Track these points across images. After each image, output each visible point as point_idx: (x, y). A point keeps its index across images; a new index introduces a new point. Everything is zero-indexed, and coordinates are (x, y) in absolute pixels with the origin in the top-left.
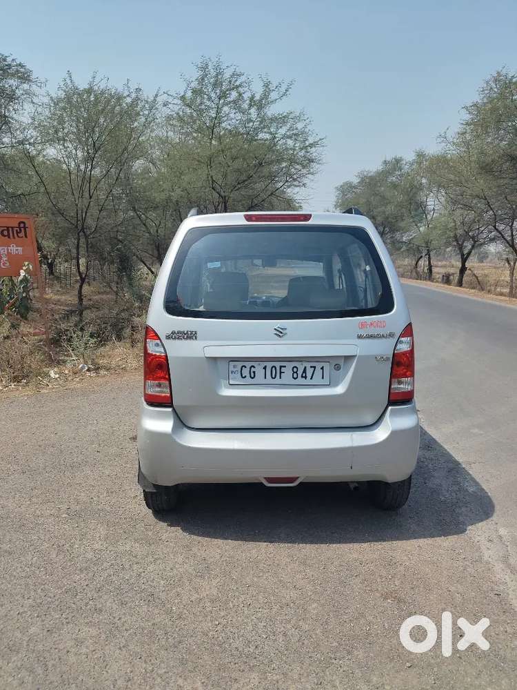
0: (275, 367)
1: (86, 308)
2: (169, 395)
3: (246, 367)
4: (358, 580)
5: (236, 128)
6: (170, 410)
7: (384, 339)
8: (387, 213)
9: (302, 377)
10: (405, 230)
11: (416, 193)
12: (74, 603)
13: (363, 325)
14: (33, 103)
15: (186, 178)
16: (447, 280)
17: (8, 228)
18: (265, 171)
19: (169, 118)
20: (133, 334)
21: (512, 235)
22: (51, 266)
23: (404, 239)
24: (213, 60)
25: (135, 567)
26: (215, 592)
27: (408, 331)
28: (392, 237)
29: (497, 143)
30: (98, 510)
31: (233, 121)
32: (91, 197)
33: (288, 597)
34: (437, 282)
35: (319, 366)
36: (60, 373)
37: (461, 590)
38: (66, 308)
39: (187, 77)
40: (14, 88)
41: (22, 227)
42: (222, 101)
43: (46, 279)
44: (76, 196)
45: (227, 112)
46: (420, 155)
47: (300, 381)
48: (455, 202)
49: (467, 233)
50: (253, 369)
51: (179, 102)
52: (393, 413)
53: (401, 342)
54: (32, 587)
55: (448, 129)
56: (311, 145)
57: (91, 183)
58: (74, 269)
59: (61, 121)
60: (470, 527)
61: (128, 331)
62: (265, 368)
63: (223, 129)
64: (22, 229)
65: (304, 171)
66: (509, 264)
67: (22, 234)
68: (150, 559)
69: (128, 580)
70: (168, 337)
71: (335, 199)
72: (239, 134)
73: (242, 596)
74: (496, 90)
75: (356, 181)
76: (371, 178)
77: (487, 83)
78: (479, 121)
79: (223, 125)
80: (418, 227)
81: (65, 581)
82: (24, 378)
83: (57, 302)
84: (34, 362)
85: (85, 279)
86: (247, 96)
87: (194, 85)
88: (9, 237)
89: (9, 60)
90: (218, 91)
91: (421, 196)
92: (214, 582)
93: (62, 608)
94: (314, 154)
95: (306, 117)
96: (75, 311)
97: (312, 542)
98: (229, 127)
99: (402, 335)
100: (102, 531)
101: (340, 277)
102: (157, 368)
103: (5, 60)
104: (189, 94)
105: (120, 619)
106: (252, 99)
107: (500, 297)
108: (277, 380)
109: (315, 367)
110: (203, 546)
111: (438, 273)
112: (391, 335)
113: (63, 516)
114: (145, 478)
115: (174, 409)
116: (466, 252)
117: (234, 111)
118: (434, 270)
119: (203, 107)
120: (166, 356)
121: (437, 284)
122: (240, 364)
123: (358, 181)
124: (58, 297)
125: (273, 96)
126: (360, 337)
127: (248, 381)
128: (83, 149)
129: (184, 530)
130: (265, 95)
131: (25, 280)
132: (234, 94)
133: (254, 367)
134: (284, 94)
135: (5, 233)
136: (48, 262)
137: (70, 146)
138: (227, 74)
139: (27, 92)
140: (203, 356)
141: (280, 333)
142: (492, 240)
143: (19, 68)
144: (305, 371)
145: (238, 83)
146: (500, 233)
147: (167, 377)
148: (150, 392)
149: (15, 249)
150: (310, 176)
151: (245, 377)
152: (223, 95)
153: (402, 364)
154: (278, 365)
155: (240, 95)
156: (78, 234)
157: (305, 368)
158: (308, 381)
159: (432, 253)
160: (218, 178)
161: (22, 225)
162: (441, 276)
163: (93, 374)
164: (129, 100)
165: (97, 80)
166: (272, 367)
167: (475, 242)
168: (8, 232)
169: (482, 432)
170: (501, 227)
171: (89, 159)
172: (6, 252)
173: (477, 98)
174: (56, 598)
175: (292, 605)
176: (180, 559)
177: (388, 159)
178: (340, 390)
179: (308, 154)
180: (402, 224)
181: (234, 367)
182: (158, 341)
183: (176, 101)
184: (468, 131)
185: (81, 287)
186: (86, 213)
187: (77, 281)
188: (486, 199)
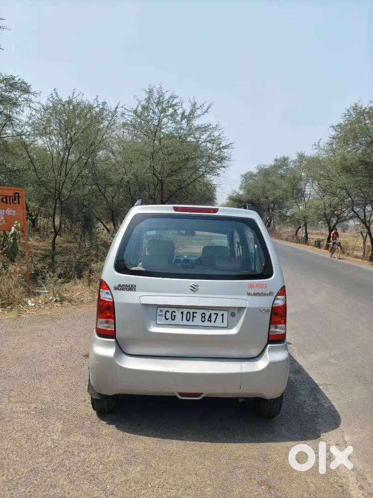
0: (189, 313)
1: (58, 253)
2: (113, 329)
3: (169, 312)
4: (242, 471)
5: (171, 133)
6: (113, 340)
7: (266, 297)
8: (276, 195)
9: (208, 320)
10: (288, 208)
11: (298, 182)
12: (36, 480)
13: (251, 286)
14: (30, 107)
15: (135, 166)
16: (318, 244)
17: (6, 196)
18: (191, 164)
19: (125, 125)
20: (90, 276)
21: (365, 216)
22: (34, 221)
23: (288, 214)
24: (157, 87)
25: (82, 454)
26: (138, 476)
27: (283, 292)
28: (280, 212)
29: (354, 152)
30: (58, 409)
31: (170, 128)
32: (66, 176)
33: (191, 481)
34: (311, 245)
35: (220, 313)
36: (36, 303)
37: (315, 482)
38: (43, 252)
39: (139, 98)
40: (17, 96)
41: (17, 196)
42: (163, 114)
43: (29, 230)
44: (56, 173)
45: (166, 122)
46: (301, 156)
47: (207, 323)
48: (325, 191)
49: (333, 212)
50: (174, 314)
51: (133, 114)
52: (271, 349)
53: (278, 299)
54: (6, 467)
55: (320, 140)
56: (224, 147)
57: (68, 165)
58: (50, 224)
59: (49, 121)
60: (324, 434)
61: (87, 273)
62: (182, 313)
63: (163, 133)
64: (17, 198)
65: (219, 165)
66: (362, 235)
67: (16, 201)
68: (93, 448)
69: (76, 463)
70: (116, 289)
71: (240, 183)
72: (173, 137)
73: (158, 479)
74: (354, 115)
75: (255, 171)
76: (266, 170)
77: (348, 111)
78: (342, 136)
79: (163, 131)
80: (299, 206)
81: (30, 462)
82: (9, 305)
83: (36, 248)
84: (17, 293)
85: (58, 232)
86: (180, 111)
87: (144, 103)
88: (7, 203)
89: (16, 79)
90: (160, 108)
91: (301, 185)
92: (138, 468)
93: (27, 483)
94: (226, 154)
95: (220, 128)
96: (48, 256)
97: (210, 441)
98: (167, 132)
99: (278, 294)
100: (59, 425)
101: (238, 247)
102: (106, 310)
103: (13, 79)
104: (140, 109)
105: (69, 493)
106: (183, 114)
107: (355, 259)
108: (191, 323)
109: (217, 314)
110: (132, 440)
111: (313, 239)
112: (271, 294)
113: (32, 413)
114: (93, 388)
115: (116, 340)
116: (332, 225)
117: (171, 122)
118: (309, 236)
119: (149, 118)
120: (113, 302)
121: (311, 247)
122: (165, 310)
123: (257, 171)
124: (37, 244)
125: (199, 112)
126: (249, 294)
127: (170, 321)
128: (63, 141)
129: (118, 428)
130: (192, 112)
131: (14, 234)
132: (171, 111)
133: (175, 312)
134: (206, 111)
135: (4, 200)
136: (32, 218)
137: (54, 139)
138: (167, 97)
139: (26, 100)
140: (139, 303)
141: (194, 289)
142: (351, 218)
143: (23, 84)
144: (210, 316)
145: (174, 103)
146: (357, 214)
147: (113, 316)
148: (100, 327)
149: (9, 211)
150: (222, 169)
151: (168, 319)
152: (163, 111)
153: (278, 315)
154: (191, 311)
155: (175, 111)
156: (56, 200)
157: (211, 314)
158: (212, 324)
159: (308, 225)
160: (158, 168)
161: (17, 195)
162: (314, 241)
163: (59, 305)
164: (97, 109)
165: (75, 95)
166: (188, 313)
167: (339, 219)
168: (7, 200)
169: (336, 362)
170: (357, 210)
171: (67, 148)
172: (4, 214)
173: (341, 121)
174: (23, 476)
175: (193, 487)
176: (114, 449)
177: (278, 158)
178: (234, 331)
179: (222, 153)
180: (287, 204)
181: (161, 311)
182: (108, 291)
183: (130, 113)
184: (335, 142)
185: (55, 238)
186: (62, 186)
187: (52, 232)
188: (346, 189)
